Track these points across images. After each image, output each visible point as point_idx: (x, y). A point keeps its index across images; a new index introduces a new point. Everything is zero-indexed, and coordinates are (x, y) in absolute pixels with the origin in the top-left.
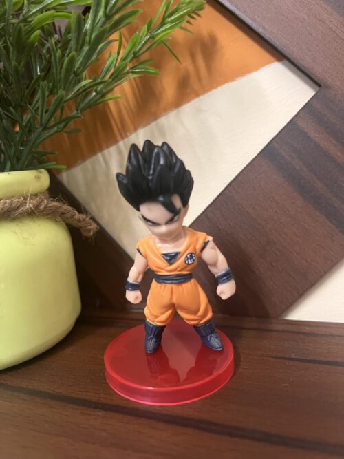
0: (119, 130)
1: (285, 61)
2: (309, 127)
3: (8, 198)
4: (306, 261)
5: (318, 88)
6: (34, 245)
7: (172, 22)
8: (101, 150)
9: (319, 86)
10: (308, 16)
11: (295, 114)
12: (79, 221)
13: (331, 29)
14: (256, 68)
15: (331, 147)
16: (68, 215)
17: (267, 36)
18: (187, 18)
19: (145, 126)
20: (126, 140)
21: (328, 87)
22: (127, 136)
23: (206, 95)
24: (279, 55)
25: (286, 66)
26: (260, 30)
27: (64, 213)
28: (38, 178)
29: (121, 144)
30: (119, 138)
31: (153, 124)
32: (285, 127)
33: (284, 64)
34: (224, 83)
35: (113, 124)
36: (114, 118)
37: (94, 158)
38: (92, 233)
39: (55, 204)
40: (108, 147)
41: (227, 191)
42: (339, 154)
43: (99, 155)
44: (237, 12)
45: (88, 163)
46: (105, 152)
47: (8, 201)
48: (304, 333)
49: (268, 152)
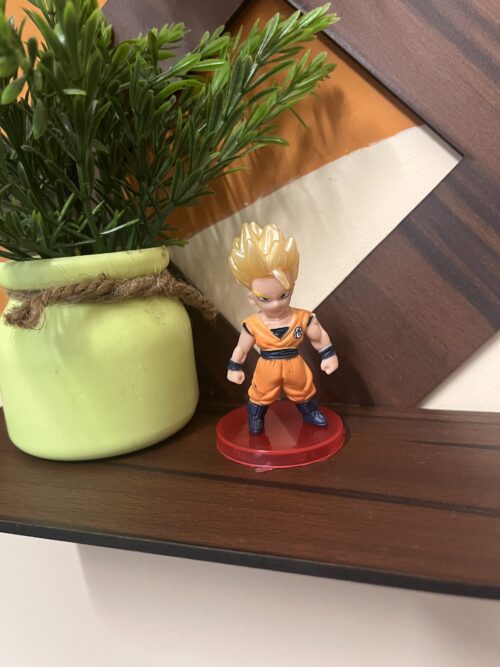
0: (235, 201)
1: (425, 126)
2: (450, 201)
3: (142, 276)
4: (445, 346)
5: (461, 158)
6: (164, 324)
7: (301, 88)
8: (214, 221)
9: (463, 155)
10: (453, 77)
11: (435, 186)
12: (203, 302)
13: (478, 92)
14: (393, 133)
15: (474, 222)
16: (192, 296)
17: (406, 98)
18: (320, 82)
19: (265, 195)
20: (242, 211)
21: (472, 158)
22: (245, 207)
23: (336, 161)
24: (418, 119)
25: (428, 132)
26: (398, 92)
27: (188, 294)
28: (164, 255)
29: (237, 215)
30: (234, 208)
31: (274, 195)
32: (424, 200)
33: (424, 129)
34: (356, 148)
35: (228, 192)
36: (229, 187)
37: (206, 231)
38: (215, 315)
39: (181, 284)
40: (222, 219)
41: (359, 269)
42: (482, 230)
43: (212, 228)
44: (374, 71)
45: (198, 236)
46: (220, 224)
47: (141, 279)
48: (441, 421)
49: (405, 227)
